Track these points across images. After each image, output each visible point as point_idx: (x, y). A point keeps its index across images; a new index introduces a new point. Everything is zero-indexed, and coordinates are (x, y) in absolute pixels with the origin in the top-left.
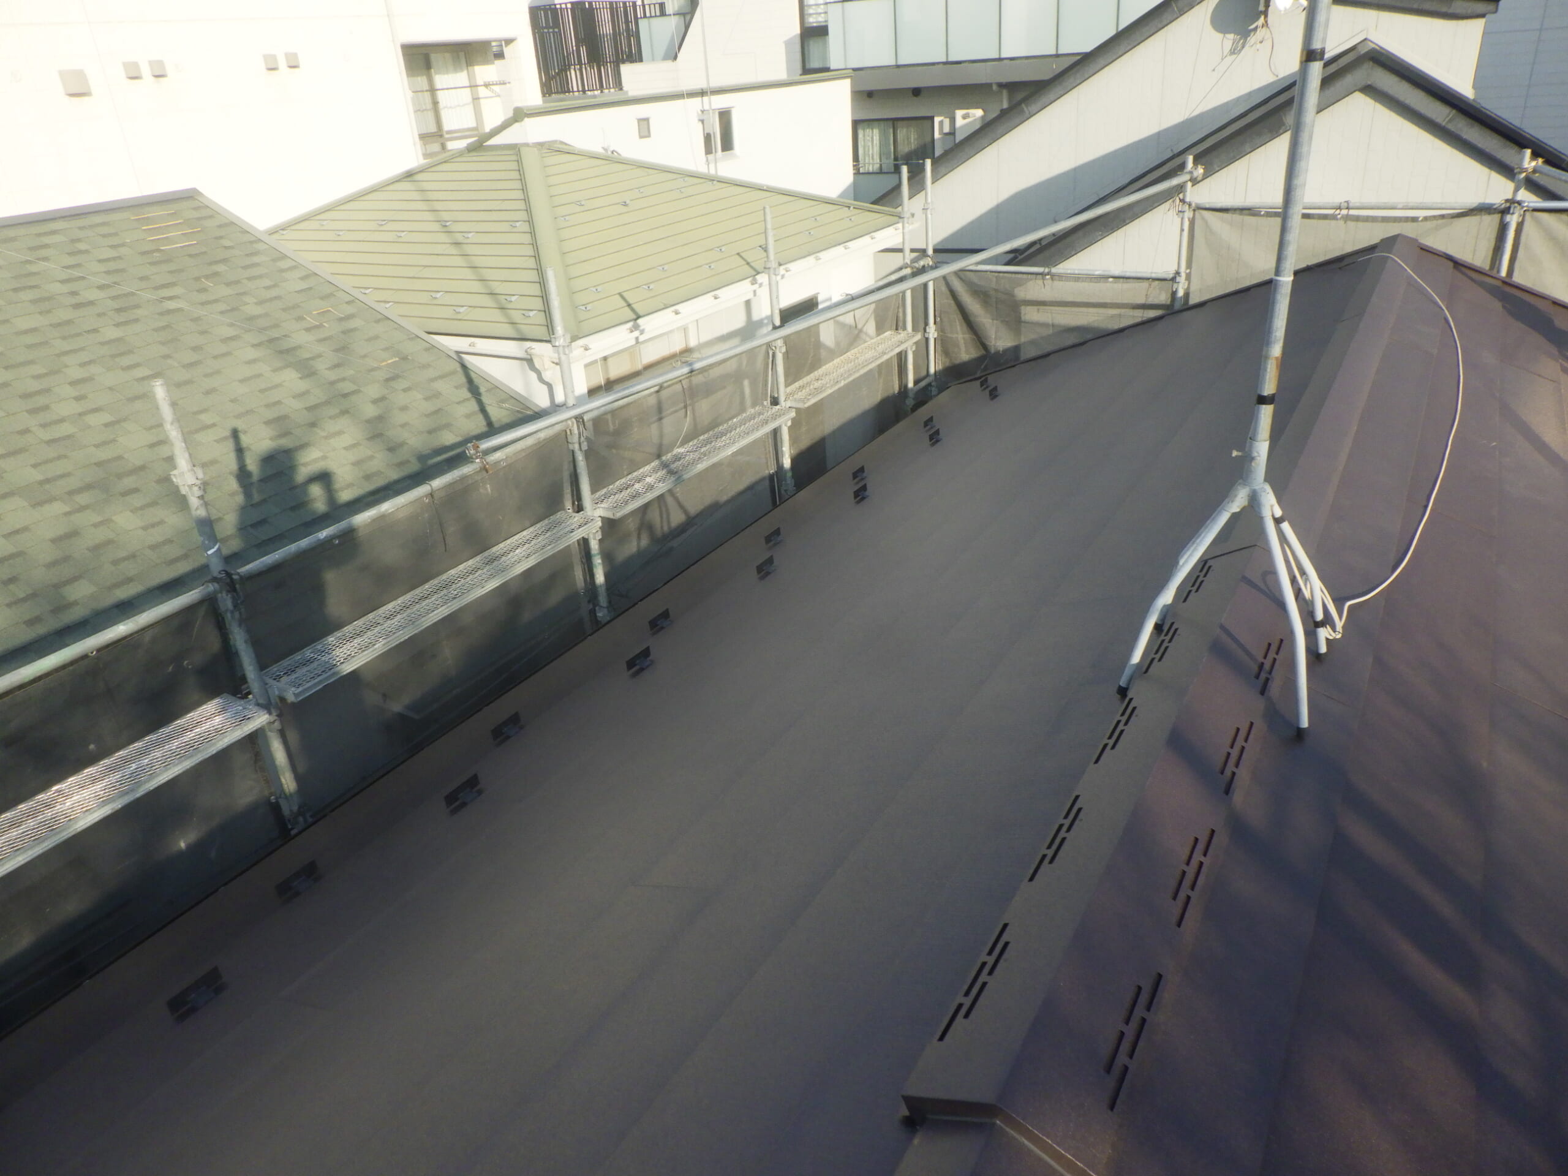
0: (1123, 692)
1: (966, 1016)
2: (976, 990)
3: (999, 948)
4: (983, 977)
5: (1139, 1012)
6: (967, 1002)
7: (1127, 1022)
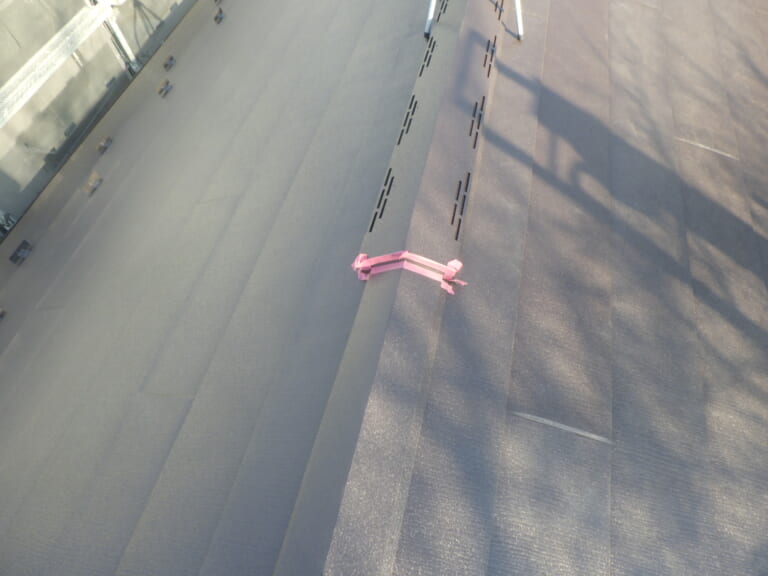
0: (427, 36)
1: (380, 217)
2: (382, 203)
3: (389, 181)
4: (385, 197)
5: (462, 193)
6: (379, 211)
7: (457, 199)
